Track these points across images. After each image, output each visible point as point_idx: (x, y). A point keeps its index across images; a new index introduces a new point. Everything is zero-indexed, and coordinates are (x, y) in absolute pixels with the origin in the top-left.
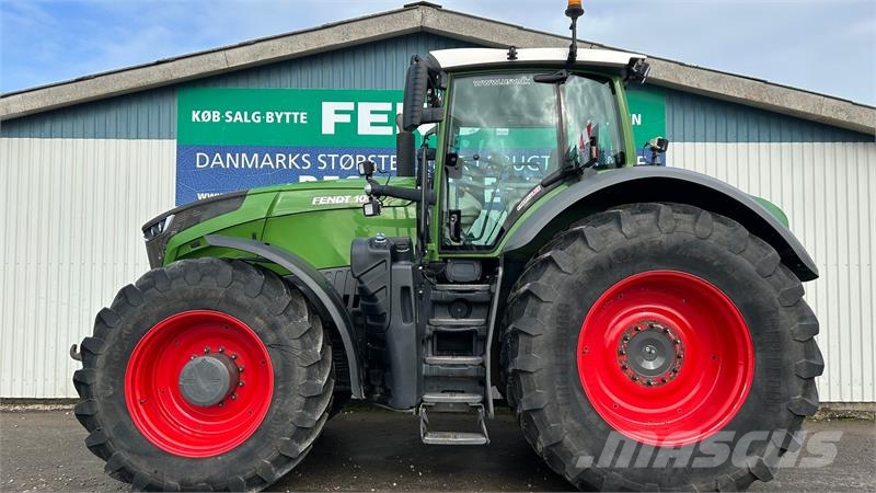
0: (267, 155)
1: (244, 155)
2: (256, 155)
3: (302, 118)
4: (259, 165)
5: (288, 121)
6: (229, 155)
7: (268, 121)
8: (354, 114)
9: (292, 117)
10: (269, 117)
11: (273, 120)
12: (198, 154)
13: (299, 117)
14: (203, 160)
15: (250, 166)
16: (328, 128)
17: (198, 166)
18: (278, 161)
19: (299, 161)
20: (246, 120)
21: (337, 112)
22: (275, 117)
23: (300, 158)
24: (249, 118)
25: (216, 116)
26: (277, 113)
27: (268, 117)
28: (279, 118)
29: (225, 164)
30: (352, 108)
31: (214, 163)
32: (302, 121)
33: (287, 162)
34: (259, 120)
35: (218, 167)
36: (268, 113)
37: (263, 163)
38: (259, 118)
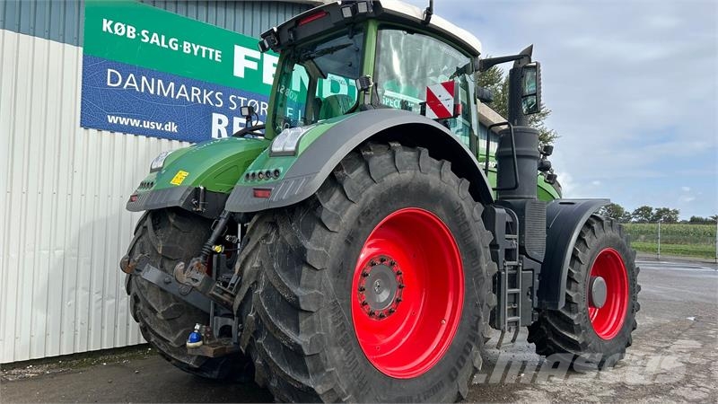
0: (183, 86)
1: (160, 81)
2: (172, 84)
3: (217, 56)
4: (175, 95)
5: (204, 55)
6: (144, 78)
7: (185, 51)
8: (260, 62)
9: (207, 52)
10: (187, 47)
11: (189, 51)
12: (109, 71)
13: (214, 53)
14: (114, 79)
15: (166, 95)
16: (239, 72)
17: (109, 84)
18: (193, 94)
19: (212, 97)
20: (163, 45)
21: (247, 58)
22: (192, 48)
23: (214, 94)
24: (167, 43)
25: (131, 32)
26: (194, 45)
27: (185, 47)
28: (196, 50)
29: (140, 88)
30: (259, 58)
31: (127, 84)
32: (216, 59)
33: (201, 97)
34: (176, 48)
35: (131, 89)
36: (185, 43)
37: (179, 94)
38: (176, 45)
